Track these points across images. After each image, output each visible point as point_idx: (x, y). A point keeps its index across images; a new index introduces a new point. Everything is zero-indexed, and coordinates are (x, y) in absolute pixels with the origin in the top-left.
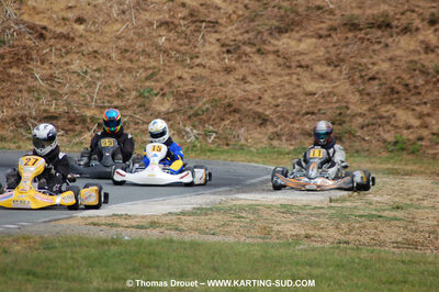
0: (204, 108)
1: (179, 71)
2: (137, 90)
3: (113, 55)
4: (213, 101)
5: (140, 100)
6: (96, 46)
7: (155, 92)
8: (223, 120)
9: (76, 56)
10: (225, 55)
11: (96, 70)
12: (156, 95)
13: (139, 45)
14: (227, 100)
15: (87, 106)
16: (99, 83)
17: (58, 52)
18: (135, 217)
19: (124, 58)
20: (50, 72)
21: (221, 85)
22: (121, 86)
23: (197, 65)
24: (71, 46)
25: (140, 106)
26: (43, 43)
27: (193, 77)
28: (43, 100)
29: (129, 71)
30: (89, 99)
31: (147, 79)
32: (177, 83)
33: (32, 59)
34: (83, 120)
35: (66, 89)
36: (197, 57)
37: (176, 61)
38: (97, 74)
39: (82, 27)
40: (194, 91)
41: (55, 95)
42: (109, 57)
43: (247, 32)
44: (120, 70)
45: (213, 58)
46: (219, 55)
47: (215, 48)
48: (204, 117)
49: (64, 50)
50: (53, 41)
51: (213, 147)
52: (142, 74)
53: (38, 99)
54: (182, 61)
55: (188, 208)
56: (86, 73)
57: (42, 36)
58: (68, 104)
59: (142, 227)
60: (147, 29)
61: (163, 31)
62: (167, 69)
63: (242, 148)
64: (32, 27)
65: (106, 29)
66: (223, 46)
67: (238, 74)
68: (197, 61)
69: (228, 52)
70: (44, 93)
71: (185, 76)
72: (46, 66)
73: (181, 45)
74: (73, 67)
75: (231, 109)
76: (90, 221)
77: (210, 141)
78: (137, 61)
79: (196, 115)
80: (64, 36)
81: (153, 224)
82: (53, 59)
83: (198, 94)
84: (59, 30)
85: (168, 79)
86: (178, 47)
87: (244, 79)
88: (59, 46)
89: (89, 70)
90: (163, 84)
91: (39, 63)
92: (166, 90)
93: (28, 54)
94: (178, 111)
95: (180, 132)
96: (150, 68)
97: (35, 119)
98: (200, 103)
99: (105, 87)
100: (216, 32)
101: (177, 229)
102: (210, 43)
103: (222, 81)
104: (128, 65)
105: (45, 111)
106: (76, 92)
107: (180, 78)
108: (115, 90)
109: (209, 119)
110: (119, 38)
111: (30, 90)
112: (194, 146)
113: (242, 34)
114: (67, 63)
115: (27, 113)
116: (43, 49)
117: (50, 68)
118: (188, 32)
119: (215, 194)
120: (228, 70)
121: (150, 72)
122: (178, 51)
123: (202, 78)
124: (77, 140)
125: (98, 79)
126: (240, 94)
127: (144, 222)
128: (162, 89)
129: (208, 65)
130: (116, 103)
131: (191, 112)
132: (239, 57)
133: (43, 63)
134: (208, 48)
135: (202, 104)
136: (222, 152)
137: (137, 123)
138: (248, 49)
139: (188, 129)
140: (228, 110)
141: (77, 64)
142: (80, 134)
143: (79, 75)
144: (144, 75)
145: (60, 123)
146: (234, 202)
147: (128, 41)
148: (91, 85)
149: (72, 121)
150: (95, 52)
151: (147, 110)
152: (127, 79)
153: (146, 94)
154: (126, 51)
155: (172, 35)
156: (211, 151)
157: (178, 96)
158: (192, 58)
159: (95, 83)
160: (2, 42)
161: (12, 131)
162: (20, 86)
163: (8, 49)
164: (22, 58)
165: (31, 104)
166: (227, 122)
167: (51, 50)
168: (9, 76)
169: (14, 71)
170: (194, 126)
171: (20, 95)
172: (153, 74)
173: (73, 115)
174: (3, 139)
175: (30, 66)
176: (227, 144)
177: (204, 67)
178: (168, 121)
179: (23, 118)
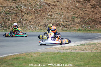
0: (87, 21)
1: (81, 12)
2: (71, 17)
3: (66, 9)
4: (89, 19)
5: (72, 19)
6: (62, 7)
8: (92, 23)
10: (92, 8)
11: (62, 13)
12: (76, 18)
13: (72, 7)
14: (93, 19)
15: (60, 21)
16: (63, 16)
17: (53, 9)
18: (66, 47)
19: (68, 10)
21: (91, 15)
22: (68, 16)
23: (86, 11)
24: (56, 7)
25: (72, 21)
26: (49, 7)
27: (84, 13)
29: (70, 13)
30: (60, 20)
31: (74, 14)
32: (81, 15)
33: (47, 11)
34: (59, 25)
35: (55, 17)
36: (85, 9)
38: (62, 14)
39: (58, 3)
40: (85, 17)
41: (53, 19)
43: (97, 2)
44: (67, 12)
45: (89, 9)
46: (90, 8)
47: (90, 7)
48: (87, 23)
49: (54, 9)
50: (52, 7)
51: (90, 30)
52: (73, 13)
53: (49, 20)
54: (82, 10)
55: (79, 44)
58: (56, 21)
59: (67, 49)
60: (73, 3)
61: (77, 3)
62: (78, 12)
63: (97, 29)
64: (47, 4)
65: (64, 3)
67: (95, 12)
68: (85, 10)
69: (93, 7)
70: (50, 18)
71: (83, 13)
72: (50, 12)
73: (82, 6)
75: (94, 20)
76: (55, 48)
77: (89, 28)
79: (86, 22)
81: (70, 48)
82: (52, 11)
83: (86, 17)
84: (53, 4)
85: (79, 14)
86: (81, 7)
87: (97, 14)
88: (53, 8)
89: (60, 13)
90: (78, 15)
92: (78, 17)
93: (46, 10)
94: (81, 22)
95: (82, 27)
96: (74, 12)
99: (64, 17)
100: (90, 3)
101: (75, 50)
103: (91, 14)
104: (70, 11)
106: (57, 18)
107: (81, 14)
108: (66, 17)
109: (89, 23)
110: (67, 5)
112: (85, 30)
114: (55, 11)
115: (46, 23)
116: (50, 8)
117: (51, 13)
118: (83, 3)
119: (87, 41)
120: (93, 12)
122: (81, 8)
123: (87, 13)
125: (62, 15)
126: (96, 17)
127: (68, 48)
128: (77, 17)
130: (67, 20)
131: (84, 22)
132: (95, 8)
133: (49, 12)
134: (88, 6)
137: (72, 25)
138: (97, 6)
139: (84, 26)
140: (93, 21)
141: (57, 11)
142: (59, 28)
143: (58, 14)
146: (91, 43)
147: (69, 6)
148: (61, 16)
149: (57, 25)
150: (62, 9)
151: (74, 21)
152: (69, 15)
153: (74, 18)
154: (69, 8)
155: (79, 4)
157: (81, 18)
160: (40, 7)
161: (43, 28)
162: (45, 17)
163: (42, 9)
164: (45, 11)
165: (47, 21)
166: (93, 24)
167: (51, 9)
168: (42, 15)
169: (43, 14)
170: (85, 25)
171: (45, 19)
172: (75, 13)
173: (57, 23)
174: (41, 29)
175: (47, 12)
176: (93, 29)
177: (87, 11)
178: (79, 24)
179: (45, 25)
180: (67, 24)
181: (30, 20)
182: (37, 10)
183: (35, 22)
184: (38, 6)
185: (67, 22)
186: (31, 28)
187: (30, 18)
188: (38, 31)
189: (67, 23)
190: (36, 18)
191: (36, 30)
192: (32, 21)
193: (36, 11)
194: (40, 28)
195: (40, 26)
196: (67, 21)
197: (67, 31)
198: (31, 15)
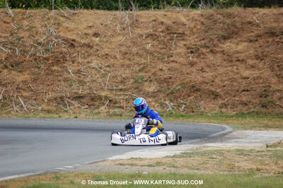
0: (177, 89)
1: (160, 66)
2: (133, 78)
3: (118, 56)
4: (182, 84)
5: (136, 85)
6: (106, 51)
7: (145, 79)
8: (189, 96)
9: (94, 58)
10: (190, 55)
11: (106, 66)
12: (146, 81)
13: (135, 50)
14: (192, 83)
15: (102, 89)
16: (109, 74)
17: (83, 56)
18: (146, 159)
19: (125, 58)
20: (78, 68)
21: (187, 74)
22: (123, 76)
23: (172, 61)
24: (91, 51)
25: (136, 88)
26: (72, 50)
27: (169, 69)
28: (75, 86)
29: (129, 66)
30: (103, 85)
31: (140, 71)
32: (159, 73)
33: (66, 60)
34: (100, 98)
35: (88, 79)
36: (172, 56)
37: (158, 59)
38: (108, 69)
39: (98, 39)
40: (170, 78)
41: (82, 83)
42: (115, 58)
43: (203, 39)
44: (123, 66)
45: (182, 57)
46: (185, 54)
47: (183, 50)
48: (177, 94)
49: (86, 54)
50: (79, 49)
51: (183, 113)
52: (136, 68)
53: (71, 86)
54: (162, 59)
55: (178, 153)
56: (101, 68)
57: (72, 46)
58: (90, 88)
60: (139, 39)
61: (149, 40)
62: (153, 64)
63: (202, 114)
64: (66, 40)
65: (113, 40)
66: (188, 48)
67: (198, 67)
68: (172, 59)
69: (192, 52)
70: (74, 81)
71: (164, 68)
72: (75, 64)
73: (161, 49)
74: (93, 65)
75: (195, 89)
77: (181, 110)
78: (133, 59)
79: (172, 93)
80: (86, 45)
81: (159, 163)
82: (80, 60)
83: (172, 80)
84: (83, 41)
85: (153, 71)
86: (159, 50)
87: (202, 70)
88: (83, 52)
89: (103, 66)
90: (150, 74)
91: (71, 63)
92: (152, 78)
93: (64, 58)
94: (160, 91)
95: (162, 105)
96: (141, 64)
97: (69, 98)
98: (174, 86)
99: (113, 77)
100: (183, 40)
102: (180, 47)
103: (188, 71)
104: (128, 62)
105: (76, 93)
106: (95, 80)
107: (161, 70)
108: (119, 79)
109: (181, 96)
110: (121, 45)
111: (66, 80)
112: (171, 113)
113: (200, 41)
114: (88, 62)
115: (64, 95)
116: (73, 54)
117: (78, 66)
118: (165, 40)
119: (192, 143)
120: (192, 64)
121: (142, 66)
122: (160, 53)
123: (176, 70)
124: (96, 111)
125: (109, 71)
126: (200, 79)
128: (150, 78)
129: (179, 61)
130: (121, 87)
131: (169, 91)
132: (199, 56)
133: (73, 62)
134: (179, 50)
135: (176, 86)
136: (190, 117)
138: (204, 50)
139: (167, 102)
140: (192, 90)
141: (95, 63)
142: (98, 107)
143: (96, 69)
144: (138, 68)
145: (84, 100)
147: (127, 47)
148: (104, 76)
149: (93, 99)
150: (106, 54)
151: (140, 91)
152: (127, 71)
153: (140, 81)
154: (126, 53)
155: (155, 43)
156: (182, 116)
157: (160, 82)
158: (168, 57)
159: (107, 74)
160: (47, 50)
161: (55, 106)
162: (60, 78)
163: (51, 54)
164: (60, 60)
165: (67, 89)
166: (192, 98)
167: (78, 54)
168: (52, 71)
169: (55, 68)
170: (171, 101)
171: (59, 83)
172: (144, 68)
173: (93, 95)
174: (49, 112)
175: (65, 65)
176: (192, 111)
177: (176, 62)
178: (154, 97)
179: (62, 98)
180: (122, 97)
181: (19, 85)
182: (39, 57)
183: (32, 91)
184: (40, 48)
185: (121, 93)
186: (22, 106)
187: (20, 78)
188: (41, 114)
189: (121, 95)
190: (35, 80)
191: (36, 112)
192: (23, 87)
193: (35, 59)
194: (46, 108)
195: (46, 101)
196: (121, 90)
197: (121, 115)
198: (21, 72)
